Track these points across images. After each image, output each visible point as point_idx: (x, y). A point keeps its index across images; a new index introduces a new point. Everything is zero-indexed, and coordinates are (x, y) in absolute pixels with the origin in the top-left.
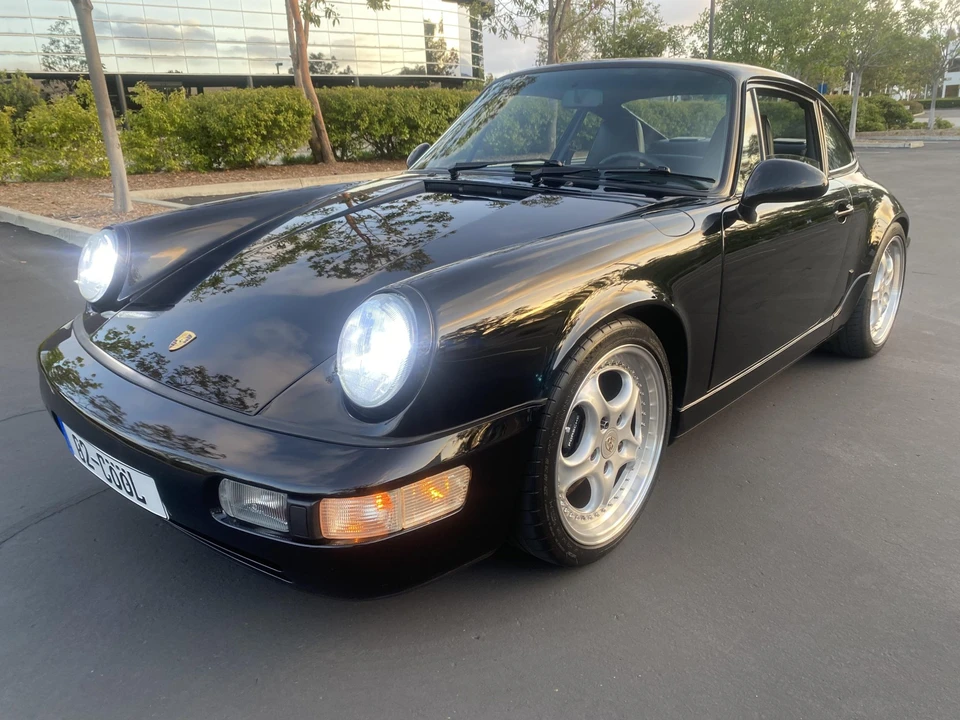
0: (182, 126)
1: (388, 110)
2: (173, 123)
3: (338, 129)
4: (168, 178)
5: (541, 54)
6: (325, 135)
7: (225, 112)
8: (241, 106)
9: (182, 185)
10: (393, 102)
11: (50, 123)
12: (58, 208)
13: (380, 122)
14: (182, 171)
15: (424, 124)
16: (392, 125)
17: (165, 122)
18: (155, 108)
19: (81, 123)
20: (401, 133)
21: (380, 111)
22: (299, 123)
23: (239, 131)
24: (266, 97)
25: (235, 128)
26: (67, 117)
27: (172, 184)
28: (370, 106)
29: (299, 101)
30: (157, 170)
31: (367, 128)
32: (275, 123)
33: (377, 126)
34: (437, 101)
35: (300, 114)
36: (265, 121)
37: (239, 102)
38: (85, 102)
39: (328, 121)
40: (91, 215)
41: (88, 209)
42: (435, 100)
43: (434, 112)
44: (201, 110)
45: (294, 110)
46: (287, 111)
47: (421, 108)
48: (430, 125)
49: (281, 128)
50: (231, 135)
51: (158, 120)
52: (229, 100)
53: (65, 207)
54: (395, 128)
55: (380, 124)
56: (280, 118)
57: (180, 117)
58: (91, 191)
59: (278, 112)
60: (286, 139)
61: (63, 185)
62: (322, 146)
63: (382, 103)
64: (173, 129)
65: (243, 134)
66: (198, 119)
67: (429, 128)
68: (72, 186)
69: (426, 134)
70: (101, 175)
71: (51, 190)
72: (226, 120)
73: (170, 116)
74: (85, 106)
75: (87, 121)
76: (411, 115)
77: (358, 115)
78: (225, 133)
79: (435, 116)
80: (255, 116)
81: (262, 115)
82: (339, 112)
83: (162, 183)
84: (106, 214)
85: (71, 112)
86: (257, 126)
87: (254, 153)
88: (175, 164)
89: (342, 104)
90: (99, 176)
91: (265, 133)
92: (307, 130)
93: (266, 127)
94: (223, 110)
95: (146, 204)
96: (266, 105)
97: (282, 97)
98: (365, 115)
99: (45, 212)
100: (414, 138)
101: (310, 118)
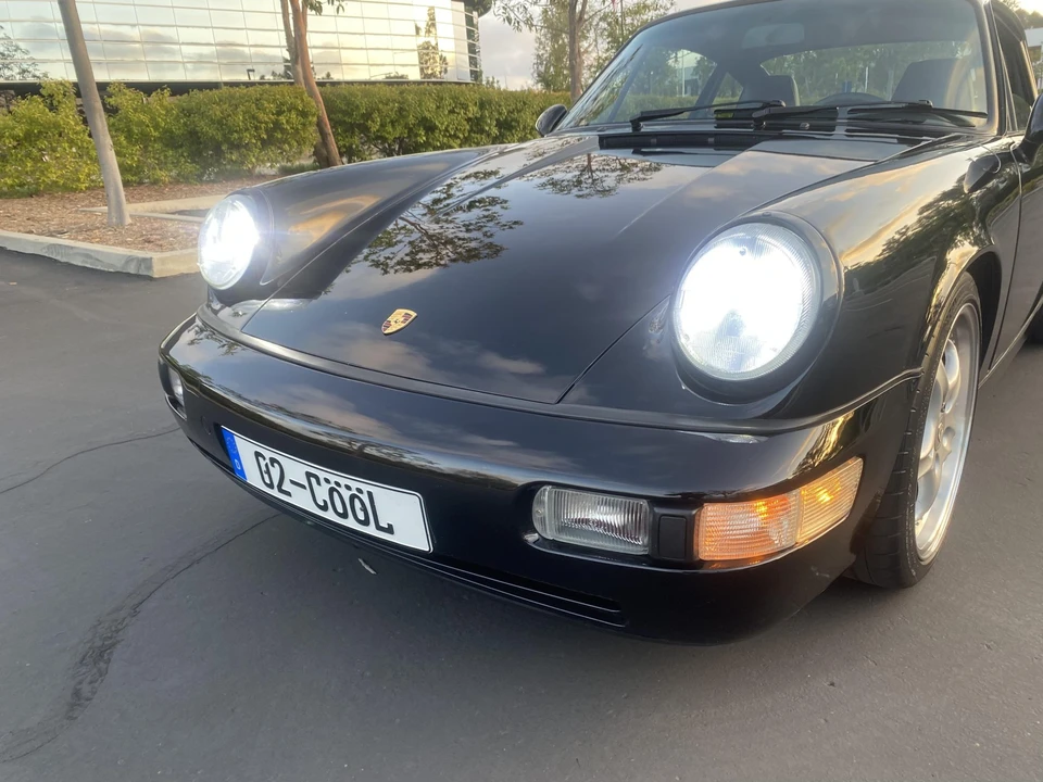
0: (166, 131)
1: (401, 110)
2: (156, 127)
3: (345, 131)
4: (156, 191)
5: (539, 56)
6: (332, 139)
7: (218, 113)
8: (237, 106)
9: (175, 197)
10: (407, 100)
11: (13, 129)
12: (36, 224)
13: (393, 123)
14: (171, 183)
15: (442, 124)
16: (406, 126)
17: (148, 126)
18: (135, 110)
19: (49, 128)
20: (417, 135)
21: (392, 110)
22: (304, 125)
23: (236, 135)
24: (265, 96)
25: (231, 132)
26: (32, 121)
27: (163, 197)
28: (381, 106)
29: (302, 100)
30: (140, 183)
31: (378, 131)
32: (277, 126)
33: (389, 128)
34: (455, 98)
35: (304, 114)
36: (266, 123)
37: (233, 102)
38: (52, 104)
39: (335, 124)
40: (80, 230)
41: (75, 224)
42: (452, 98)
43: (452, 112)
44: (187, 112)
45: (297, 109)
46: (289, 111)
47: (438, 107)
48: (448, 126)
49: (283, 131)
50: (227, 140)
51: (141, 123)
52: (220, 100)
53: (44, 223)
54: (410, 130)
55: (393, 126)
56: (283, 119)
57: (165, 120)
58: (68, 206)
59: (279, 113)
60: (289, 144)
61: (33, 201)
62: (329, 152)
63: (394, 101)
64: (157, 134)
65: (240, 139)
66: (185, 124)
67: (446, 130)
68: (44, 201)
69: (444, 136)
70: (76, 189)
71: (20, 206)
72: (220, 122)
73: (153, 119)
74: (52, 108)
75: (56, 125)
76: (427, 115)
77: (368, 116)
78: (219, 137)
79: (453, 117)
80: (254, 117)
81: (261, 116)
82: (345, 113)
83: (150, 196)
84: (98, 228)
85: (37, 115)
86: (257, 128)
87: (254, 160)
88: (162, 174)
89: (348, 104)
90: (74, 190)
91: (265, 137)
92: (312, 134)
93: (266, 130)
94: (217, 112)
95: (143, 217)
96: (266, 105)
97: (283, 95)
98: (376, 115)
99: (21, 228)
100: (430, 140)
101: (315, 119)
